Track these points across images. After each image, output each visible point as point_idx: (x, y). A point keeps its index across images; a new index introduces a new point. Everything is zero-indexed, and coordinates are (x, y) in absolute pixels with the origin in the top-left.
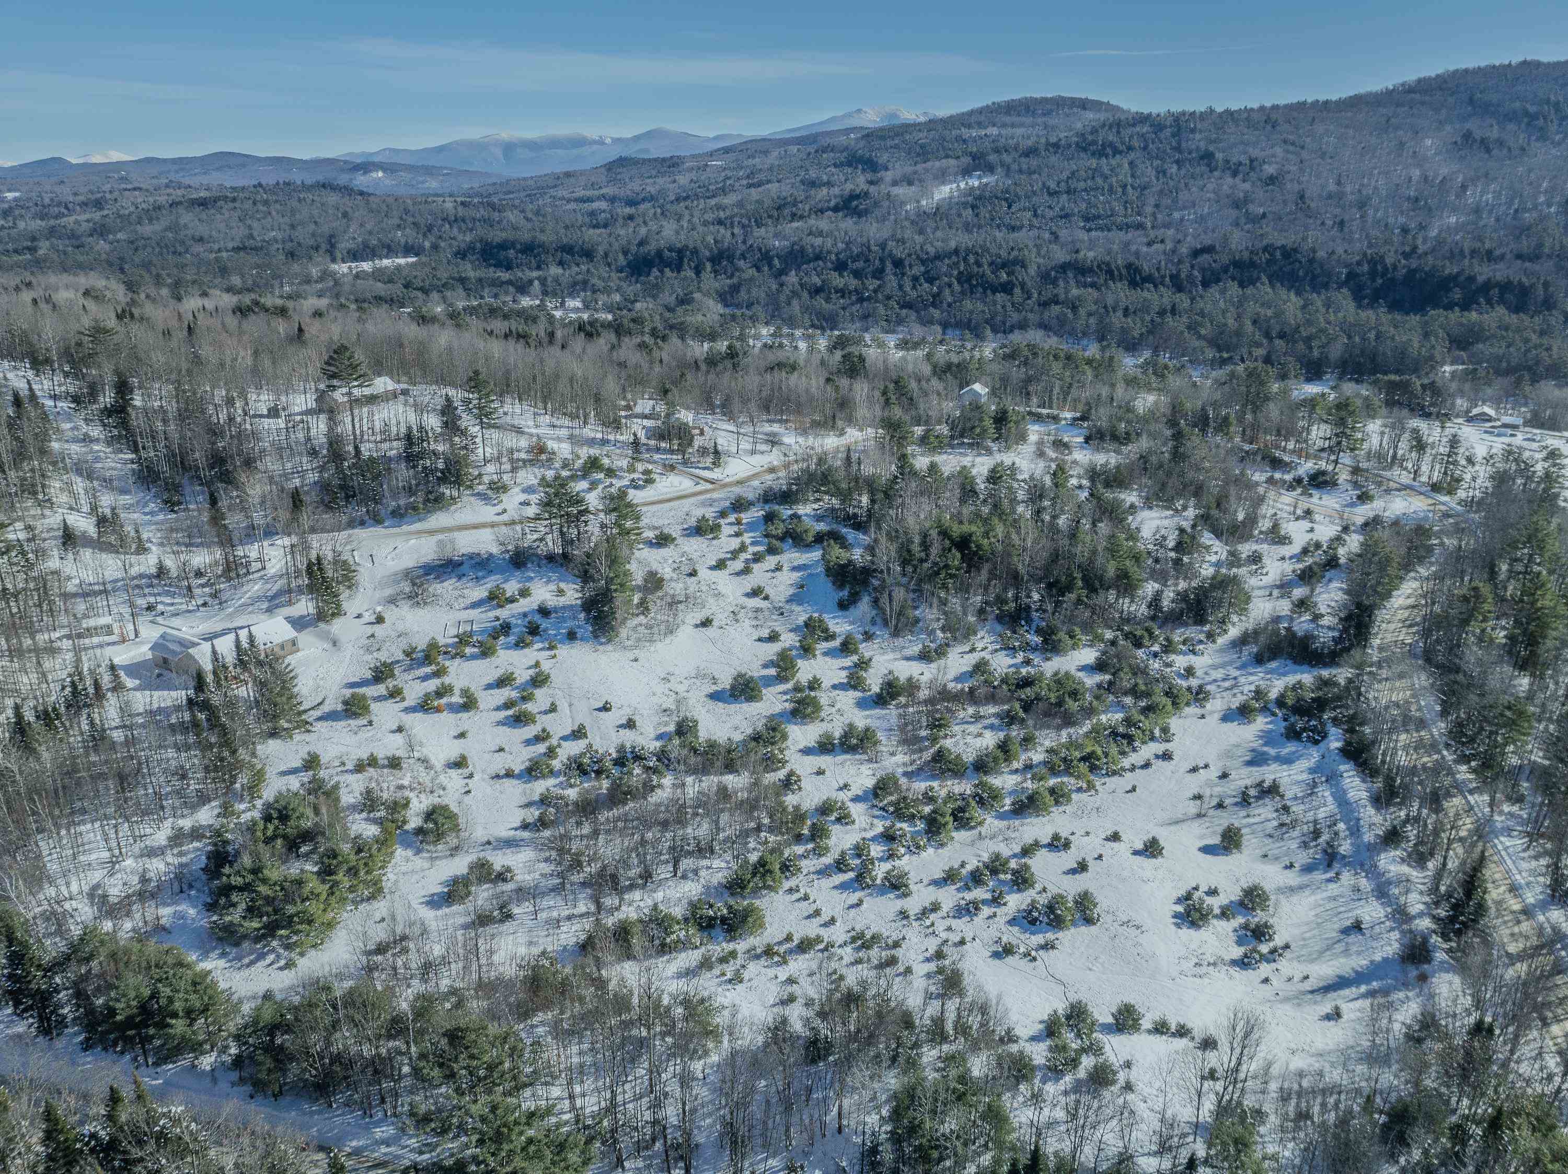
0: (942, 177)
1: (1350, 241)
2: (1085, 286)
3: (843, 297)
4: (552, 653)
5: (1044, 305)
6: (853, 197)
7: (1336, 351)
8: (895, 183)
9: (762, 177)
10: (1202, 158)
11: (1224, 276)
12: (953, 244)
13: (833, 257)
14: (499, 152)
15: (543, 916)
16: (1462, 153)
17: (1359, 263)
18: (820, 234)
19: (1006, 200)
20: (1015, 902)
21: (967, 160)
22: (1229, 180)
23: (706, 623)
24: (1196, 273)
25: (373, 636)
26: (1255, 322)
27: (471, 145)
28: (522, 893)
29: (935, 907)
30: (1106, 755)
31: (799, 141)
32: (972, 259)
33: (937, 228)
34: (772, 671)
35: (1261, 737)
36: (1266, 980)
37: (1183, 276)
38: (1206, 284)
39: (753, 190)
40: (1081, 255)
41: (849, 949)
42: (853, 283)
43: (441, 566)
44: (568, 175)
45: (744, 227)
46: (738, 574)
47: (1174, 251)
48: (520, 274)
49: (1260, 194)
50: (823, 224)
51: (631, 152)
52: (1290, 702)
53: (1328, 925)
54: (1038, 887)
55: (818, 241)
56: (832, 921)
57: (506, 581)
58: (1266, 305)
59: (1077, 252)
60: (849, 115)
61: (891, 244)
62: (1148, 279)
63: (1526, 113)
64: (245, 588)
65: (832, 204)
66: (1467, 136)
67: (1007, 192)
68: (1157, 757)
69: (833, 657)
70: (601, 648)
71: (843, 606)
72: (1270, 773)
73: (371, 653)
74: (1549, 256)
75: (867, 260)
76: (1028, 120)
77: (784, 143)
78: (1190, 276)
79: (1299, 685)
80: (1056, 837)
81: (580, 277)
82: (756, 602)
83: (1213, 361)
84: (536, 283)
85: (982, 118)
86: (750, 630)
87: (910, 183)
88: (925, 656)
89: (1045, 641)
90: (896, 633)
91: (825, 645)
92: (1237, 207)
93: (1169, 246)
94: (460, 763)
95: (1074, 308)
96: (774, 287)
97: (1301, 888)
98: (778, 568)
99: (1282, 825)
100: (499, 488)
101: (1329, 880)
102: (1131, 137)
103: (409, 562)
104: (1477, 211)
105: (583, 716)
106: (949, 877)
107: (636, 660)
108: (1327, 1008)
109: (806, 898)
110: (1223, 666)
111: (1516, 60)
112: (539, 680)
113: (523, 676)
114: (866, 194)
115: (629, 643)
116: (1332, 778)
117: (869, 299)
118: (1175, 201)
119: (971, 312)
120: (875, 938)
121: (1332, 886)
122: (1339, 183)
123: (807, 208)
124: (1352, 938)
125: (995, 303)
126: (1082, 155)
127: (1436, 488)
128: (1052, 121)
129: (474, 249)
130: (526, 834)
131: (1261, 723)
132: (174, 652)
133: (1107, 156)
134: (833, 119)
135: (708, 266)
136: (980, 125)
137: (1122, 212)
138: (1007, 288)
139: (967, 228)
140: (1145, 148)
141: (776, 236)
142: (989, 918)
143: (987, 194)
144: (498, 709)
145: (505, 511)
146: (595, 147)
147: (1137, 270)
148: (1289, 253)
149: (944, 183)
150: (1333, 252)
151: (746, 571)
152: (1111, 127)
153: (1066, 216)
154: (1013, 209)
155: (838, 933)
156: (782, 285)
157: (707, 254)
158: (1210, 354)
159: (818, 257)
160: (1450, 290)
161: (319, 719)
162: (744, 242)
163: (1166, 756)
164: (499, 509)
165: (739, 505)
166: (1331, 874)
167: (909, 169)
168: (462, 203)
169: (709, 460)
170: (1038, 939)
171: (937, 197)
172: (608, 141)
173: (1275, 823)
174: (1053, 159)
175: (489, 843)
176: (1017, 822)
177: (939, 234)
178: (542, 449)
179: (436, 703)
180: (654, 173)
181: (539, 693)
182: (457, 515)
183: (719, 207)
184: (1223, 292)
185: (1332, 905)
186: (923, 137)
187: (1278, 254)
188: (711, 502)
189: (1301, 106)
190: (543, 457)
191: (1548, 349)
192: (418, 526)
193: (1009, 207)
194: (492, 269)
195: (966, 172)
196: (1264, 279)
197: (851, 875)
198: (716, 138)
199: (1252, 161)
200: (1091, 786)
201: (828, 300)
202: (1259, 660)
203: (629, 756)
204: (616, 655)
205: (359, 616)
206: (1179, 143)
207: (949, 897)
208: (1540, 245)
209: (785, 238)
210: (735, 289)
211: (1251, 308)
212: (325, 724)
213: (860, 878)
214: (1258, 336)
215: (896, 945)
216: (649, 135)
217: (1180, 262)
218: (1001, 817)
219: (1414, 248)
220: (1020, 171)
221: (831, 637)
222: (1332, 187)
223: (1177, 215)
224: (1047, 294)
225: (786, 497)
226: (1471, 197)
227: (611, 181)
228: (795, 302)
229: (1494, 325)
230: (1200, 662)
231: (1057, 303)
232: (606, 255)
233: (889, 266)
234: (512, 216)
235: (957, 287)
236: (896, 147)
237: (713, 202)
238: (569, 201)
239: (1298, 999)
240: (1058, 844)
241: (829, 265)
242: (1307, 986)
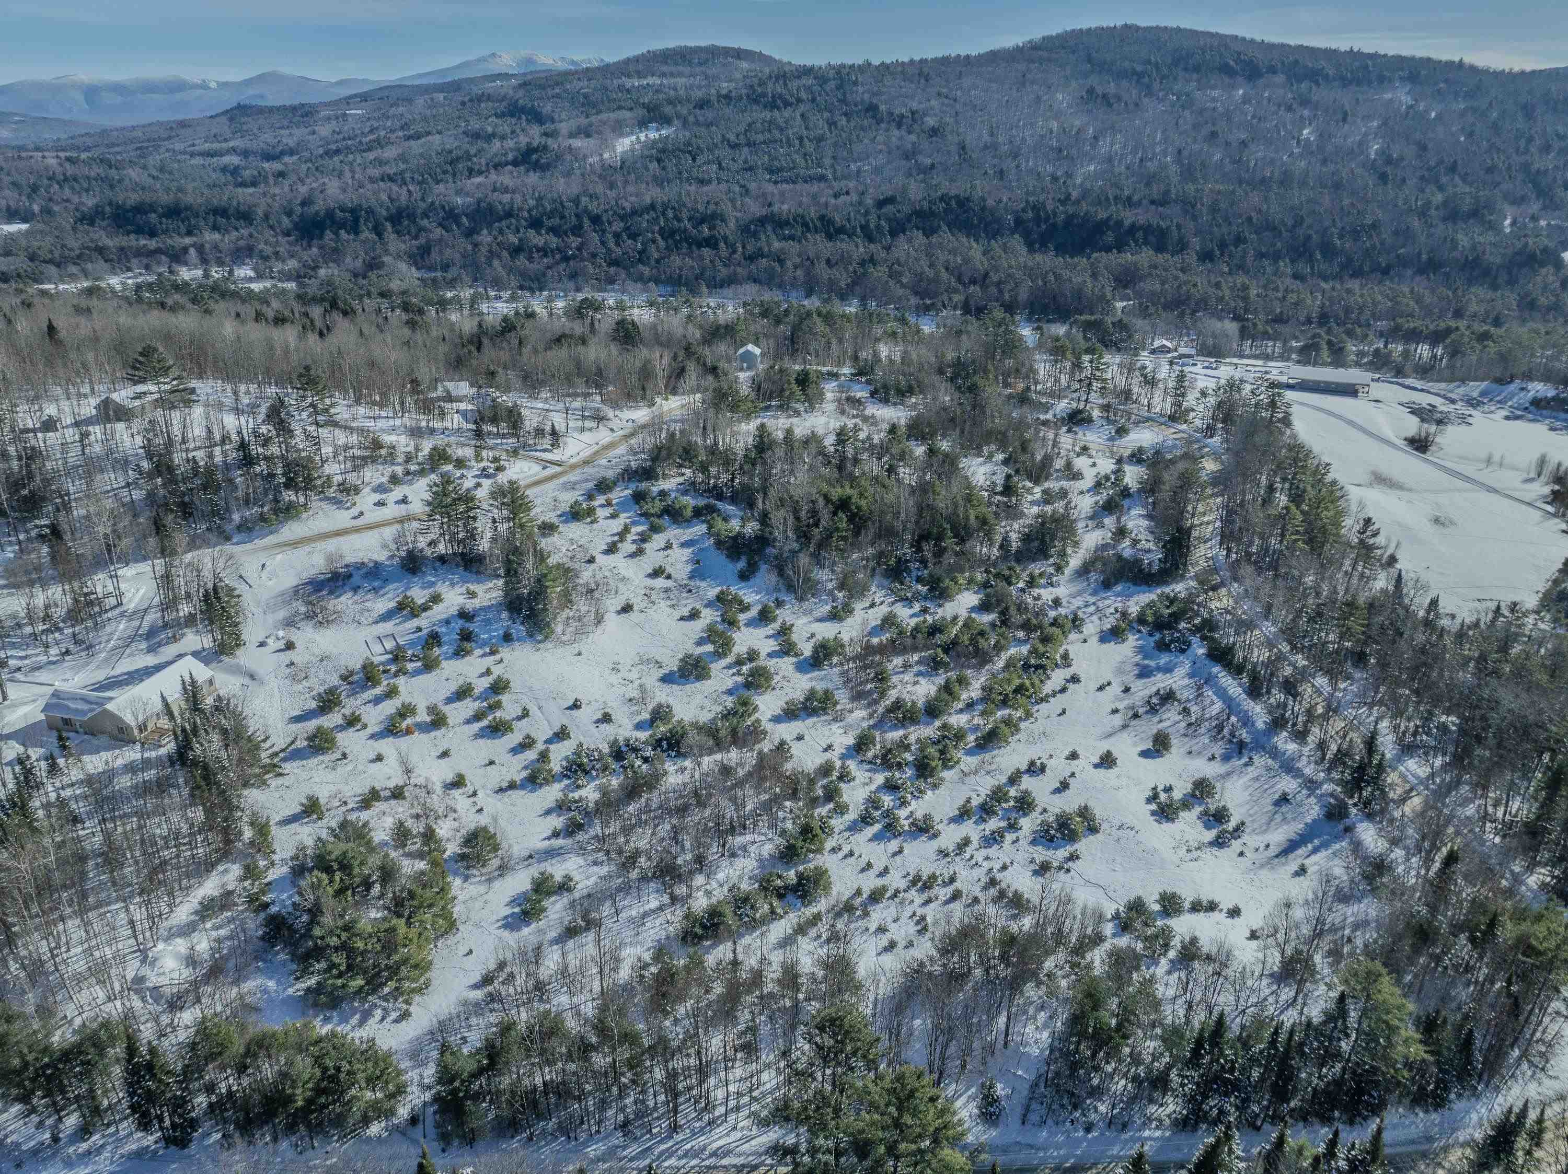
0: (619, 129)
1: (1011, 189)
2: (785, 238)
3: (546, 255)
4: (498, 657)
5: (751, 258)
6: (530, 150)
7: (1023, 295)
8: (571, 135)
9: (418, 127)
10: (867, 110)
11: (908, 226)
12: (648, 200)
13: (525, 214)
14: (80, 97)
15: (623, 915)
16: (1090, 106)
17: (1024, 210)
18: (506, 190)
19: (690, 152)
20: (1028, 824)
21: (641, 112)
22: (896, 132)
23: (627, 609)
24: (883, 223)
25: (292, 664)
26: (947, 269)
27: (39, 86)
28: (593, 898)
29: (966, 842)
30: (1033, 685)
31: (441, 88)
32: (670, 214)
33: (626, 182)
34: (710, 648)
35: (1138, 653)
36: (1241, 854)
37: (872, 226)
38: (893, 233)
39: (412, 143)
40: (776, 208)
41: (913, 892)
42: (554, 241)
43: (329, 580)
44: (183, 124)
45: (419, 183)
46: (633, 555)
47: (860, 203)
48: (169, 241)
49: (925, 145)
50: (506, 178)
51: (247, 96)
52: (1150, 619)
53: (1263, 802)
54: (1039, 809)
55: (506, 198)
56: (886, 871)
57: (408, 588)
58: (953, 252)
59: (770, 205)
60: (483, 60)
61: (584, 200)
62: (841, 230)
63: (1134, 73)
64: (108, 629)
65: (510, 157)
66: (1091, 91)
67: (689, 144)
68: (1068, 681)
69: (756, 627)
70: (541, 646)
71: (744, 576)
72: (1161, 682)
73: (299, 682)
74: (1176, 202)
75: (563, 217)
76: (686, 70)
77: (426, 90)
78: (878, 227)
79: (1151, 605)
80: (1032, 763)
81: (242, 243)
82: (660, 582)
83: (917, 308)
84: (192, 251)
85: (641, 67)
86: (669, 610)
87: (588, 136)
88: (835, 616)
89: (931, 590)
90: (801, 599)
91: (742, 617)
92: (907, 158)
93: (854, 197)
94: (458, 783)
95: (781, 262)
96: (470, 247)
97: (1229, 774)
98: (668, 546)
99: (1190, 725)
100: (348, 490)
101: (1246, 765)
102: (798, 89)
103: (290, 581)
104: (1110, 160)
105: (559, 719)
106: (964, 814)
107: (580, 654)
108: (1294, 867)
109: (851, 854)
110: (1080, 593)
111: (1119, 24)
112: (499, 687)
113: (481, 685)
114: (545, 147)
115: (564, 638)
116: (1210, 680)
117: (574, 257)
118: (850, 152)
119: (681, 269)
120: (933, 877)
121: (1250, 769)
122: (992, 135)
123: (483, 161)
124: (1284, 809)
125: (701, 258)
126: (755, 107)
127: (1172, 418)
128: (712, 71)
129: (103, 213)
130: (560, 842)
131: (1132, 640)
132: (77, 711)
133: (779, 108)
134: (466, 64)
135: (388, 225)
136: (640, 75)
137: (803, 164)
138: (711, 243)
139: (659, 182)
140: (813, 100)
141: (458, 192)
142: (1014, 842)
143: (670, 147)
144: (468, 722)
145: (361, 514)
146: (199, 92)
147: (830, 222)
148: (963, 202)
149: (622, 135)
150: (1000, 201)
151: (640, 552)
152: (777, 79)
153: (750, 169)
154: (698, 162)
155: (896, 881)
156: (476, 245)
157: (385, 213)
158: (914, 301)
159: (509, 214)
160: (1104, 233)
161: (285, 760)
162: (423, 199)
163: (1075, 679)
164: (355, 511)
165: (603, 486)
166: (1245, 759)
167: (583, 121)
168: (68, 159)
169: (546, 442)
170: (1062, 853)
171: (619, 149)
172: (213, 85)
173: (1183, 724)
174: (728, 111)
175: (531, 857)
176: (987, 756)
177: (631, 189)
178: (377, 444)
179: (404, 725)
180: (286, 123)
181: (505, 698)
182: (310, 522)
183: (381, 162)
184: (910, 241)
185: (1257, 785)
186: (585, 87)
187: (953, 203)
188: (572, 486)
189: (945, 61)
190: (383, 452)
191: (1195, 285)
192: (271, 540)
193: (694, 160)
194: (132, 236)
195: (643, 124)
196: (945, 228)
197: (877, 827)
198: (341, 83)
199: (913, 113)
200: (1028, 715)
201: (530, 259)
202: (1107, 585)
203: (624, 749)
204: (560, 651)
205: (262, 645)
206: (844, 94)
207: (971, 830)
208: (1167, 192)
209: (467, 194)
210: (425, 250)
211: (942, 256)
212: (296, 764)
213: (889, 827)
214: (953, 283)
215: (952, 880)
216: (261, 78)
217: (867, 213)
218: (970, 753)
219: (1068, 196)
220: (697, 123)
221: (745, 608)
222: (986, 138)
223: (853, 167)
224: (750, 248)
225: (648, 474)
226: (1104, 147)
227: (240, 132)
228: (496, 263)
229: (1146, 265)
230: (1062, 591)
231: (763, 256)
232: (267, 217)
233: (587, 223)
234: (133, 173)
235: (662, 243)
236: (557, 96)
237: (371, 156)
238: (192, 155)
239: (1268, 863)
240: (1035, 769)
241: (524, 223)
242: (1273, 851)
